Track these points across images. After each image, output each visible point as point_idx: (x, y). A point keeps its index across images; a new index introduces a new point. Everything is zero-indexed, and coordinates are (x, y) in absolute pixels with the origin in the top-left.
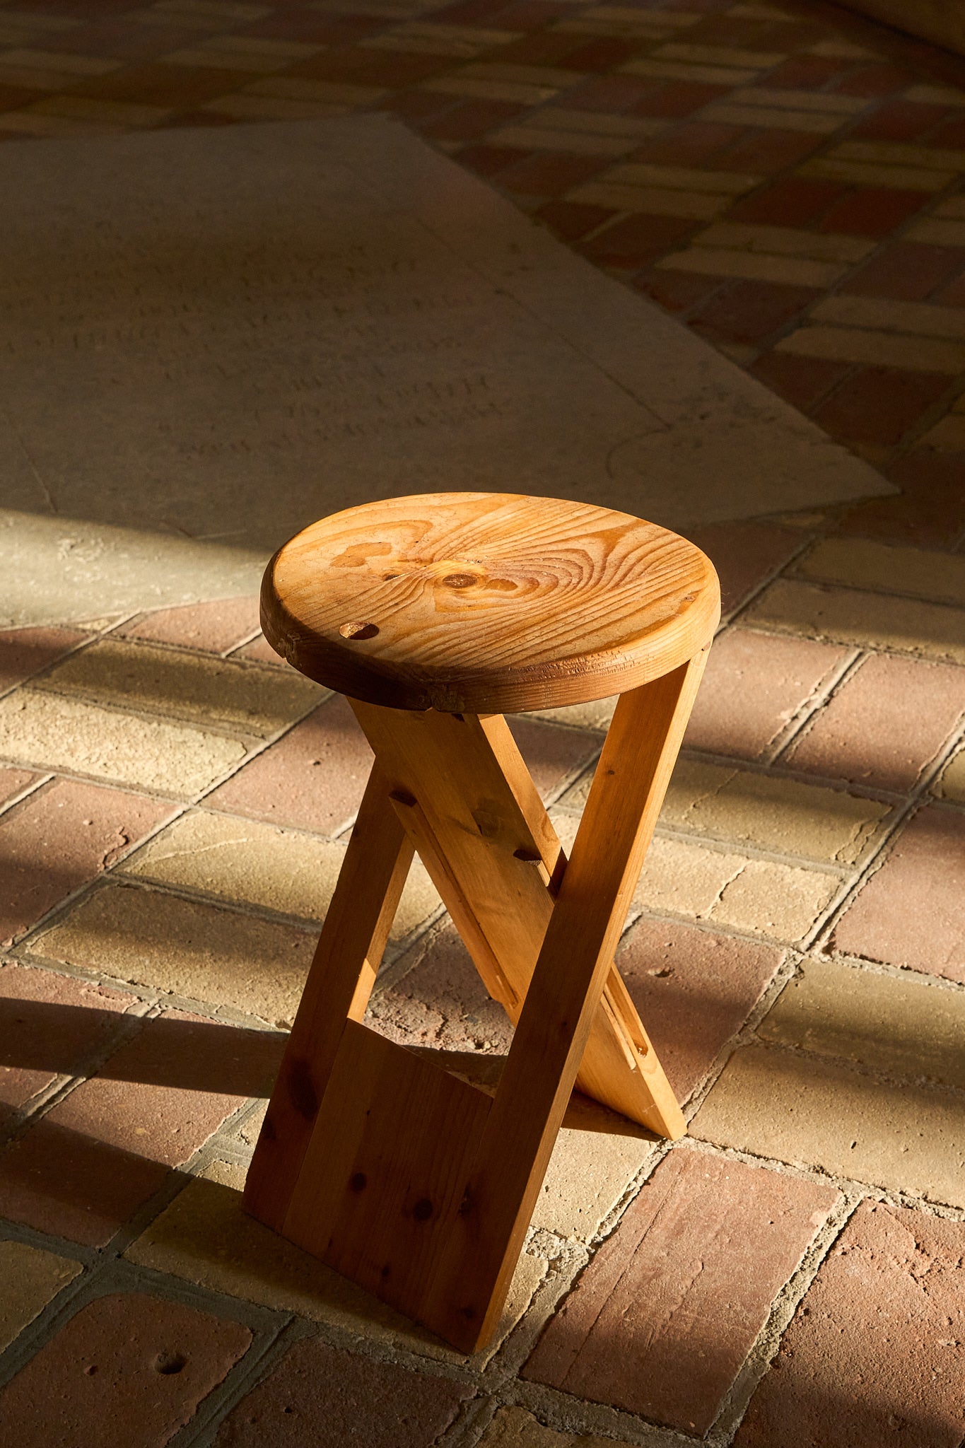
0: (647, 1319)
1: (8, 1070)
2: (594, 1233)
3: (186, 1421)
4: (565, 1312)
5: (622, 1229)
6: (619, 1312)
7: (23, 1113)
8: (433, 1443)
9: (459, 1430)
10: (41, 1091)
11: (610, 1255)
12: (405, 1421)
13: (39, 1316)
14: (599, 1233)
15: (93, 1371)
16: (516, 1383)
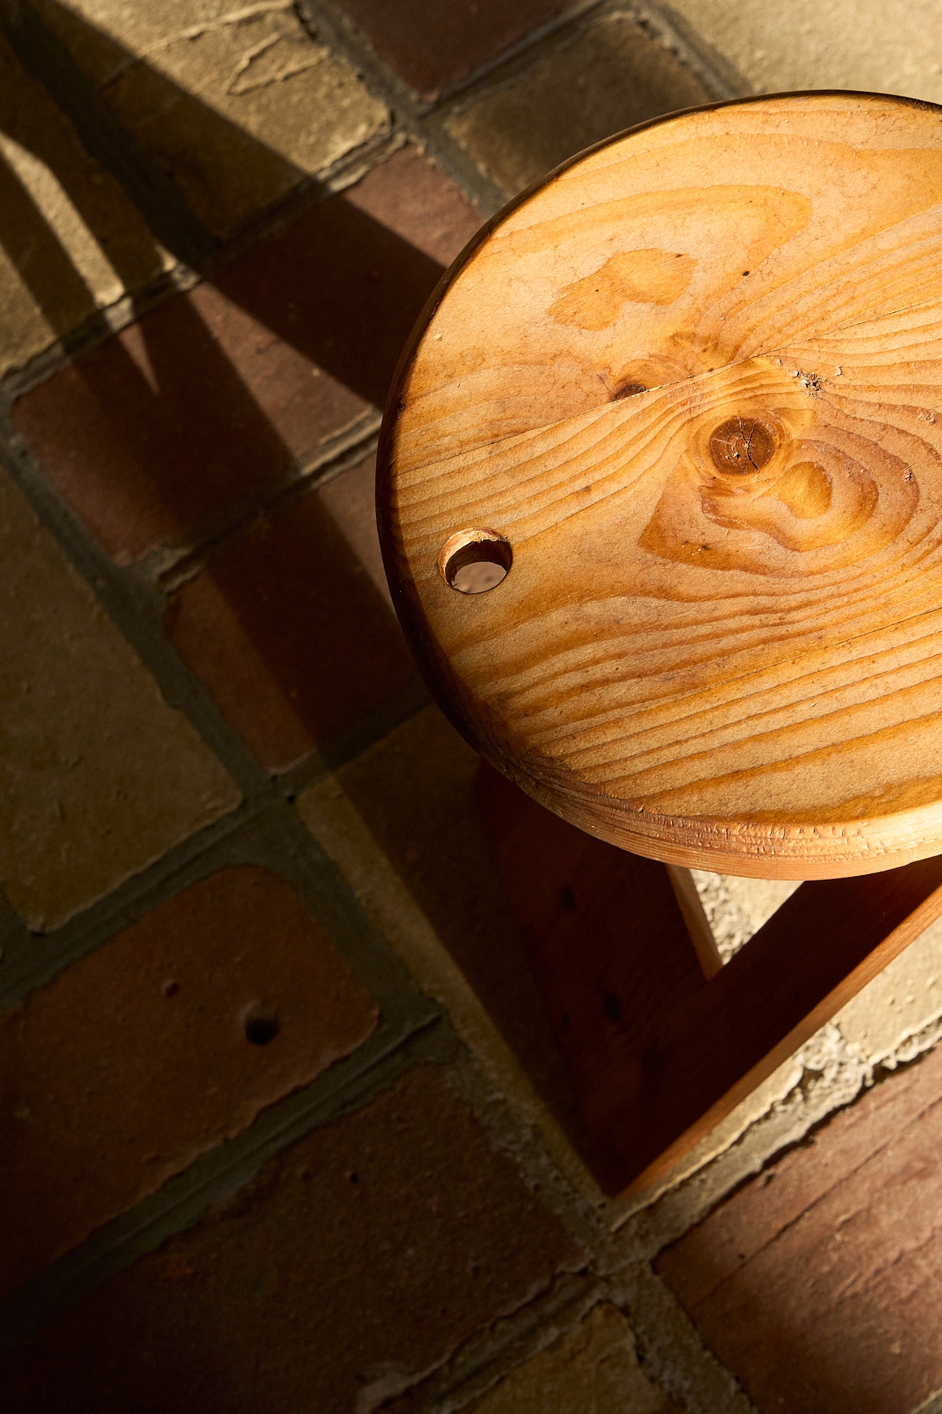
0: (863, 1249)
1: (316, 372)
2: (889, 1051)
3: (233, 1134)
4: (770, 1179)
5: (931, 1060)
6: (837, 1216)
7: (297, 469)
8: (488, 1325)
9: (529, 1320)
10: (337, 433)
11: (884, 1104)
12: (476, 1270)
13: (155, 865)
14: (896, 1051)
15: (173, 990)
16: (642, 1273)
